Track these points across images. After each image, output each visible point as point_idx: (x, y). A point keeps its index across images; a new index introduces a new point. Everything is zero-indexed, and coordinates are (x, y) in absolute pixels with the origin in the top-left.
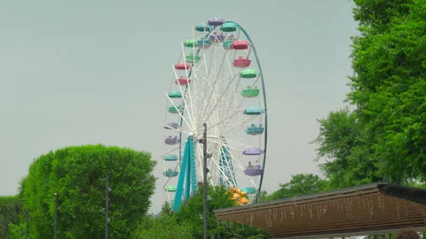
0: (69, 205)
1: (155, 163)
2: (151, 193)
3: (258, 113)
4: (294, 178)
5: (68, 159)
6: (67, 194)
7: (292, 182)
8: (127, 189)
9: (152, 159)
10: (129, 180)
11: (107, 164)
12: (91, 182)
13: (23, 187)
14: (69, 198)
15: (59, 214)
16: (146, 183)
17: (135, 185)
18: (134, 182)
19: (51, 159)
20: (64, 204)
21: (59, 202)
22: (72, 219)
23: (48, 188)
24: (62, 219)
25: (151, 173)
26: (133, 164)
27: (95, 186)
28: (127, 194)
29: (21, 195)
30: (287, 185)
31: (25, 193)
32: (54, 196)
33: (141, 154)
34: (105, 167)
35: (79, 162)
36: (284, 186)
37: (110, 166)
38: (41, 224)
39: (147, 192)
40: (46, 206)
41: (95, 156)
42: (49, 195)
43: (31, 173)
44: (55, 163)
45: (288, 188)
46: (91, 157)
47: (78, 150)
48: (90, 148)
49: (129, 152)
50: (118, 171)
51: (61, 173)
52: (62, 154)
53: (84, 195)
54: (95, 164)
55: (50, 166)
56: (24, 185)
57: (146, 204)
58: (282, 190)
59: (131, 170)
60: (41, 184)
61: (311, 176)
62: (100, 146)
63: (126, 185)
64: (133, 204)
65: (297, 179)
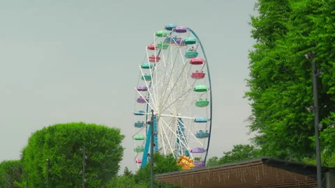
0: (57, 168)
1: (123, 136)
2: (120, 160)
3: (206, 122)
4: (235, 147)
5: (57, 134)
6: (55, 159)
7: (233, 151)
8: (102, 157)
9: (121, 134)
10: (103, 150)
11: (86, 138)
12: (74, 151)
13: (24, 154)
14: (57, 162)
15: (50, 175)
16: (116, 152)
17: (108, 154)
18: (107, 151)
19: (45, 133)
20: (53, 167)
21: (50, 166)
22: (60, 179)
23: (42, 155)
24: (52, 179)
25: (120, 144)
26: (107, 138)
27: (77, 154)
28: (101, 160)
29: (23, 160)
30: (229, 153)
31: (25, 159)
32: (46, 161)
33: (113, 130)
34: (84, 139)
35: (65, 136)
36: (227, 154)
37: (88, 139)
38: (37, 183)
39: (117, 159)
40: (40, 169)
41: (77, 131)
42: (43, 161)
43: (30, 144)
44: (47, 136)
45: (231, 155)
46: (74, 132)
47: (64, 126)
48: (73, 125)
49: (103, 128)
50: (95, 143)
51: (51, 144)
52: (52, 130)
53: (68, 161)
54: (77, 137)
55: (43, 139)
56: (24, 153)
57: (117, 168)
58: (226, 156)
59: (105, 142)
60: (36, 152)
61: (248, 146)
62: (82, 123)
63: (101, 153)
64: (107, 168)
65: (238, 148)
